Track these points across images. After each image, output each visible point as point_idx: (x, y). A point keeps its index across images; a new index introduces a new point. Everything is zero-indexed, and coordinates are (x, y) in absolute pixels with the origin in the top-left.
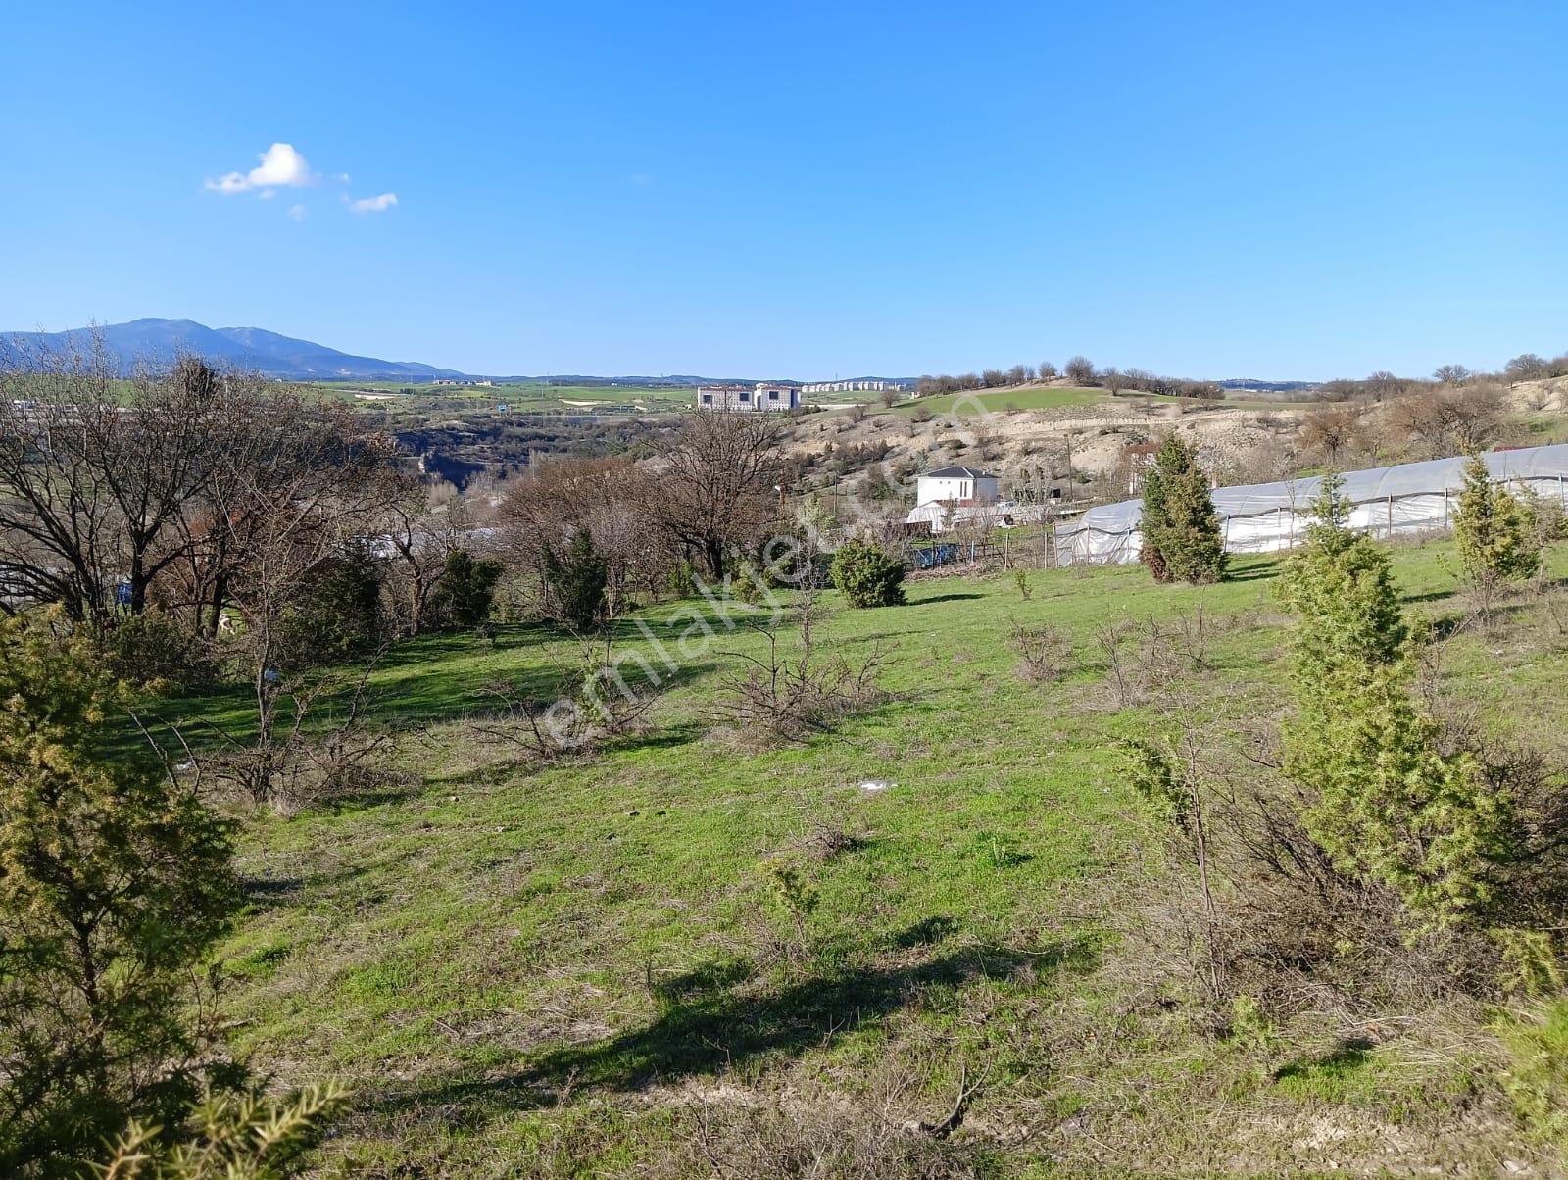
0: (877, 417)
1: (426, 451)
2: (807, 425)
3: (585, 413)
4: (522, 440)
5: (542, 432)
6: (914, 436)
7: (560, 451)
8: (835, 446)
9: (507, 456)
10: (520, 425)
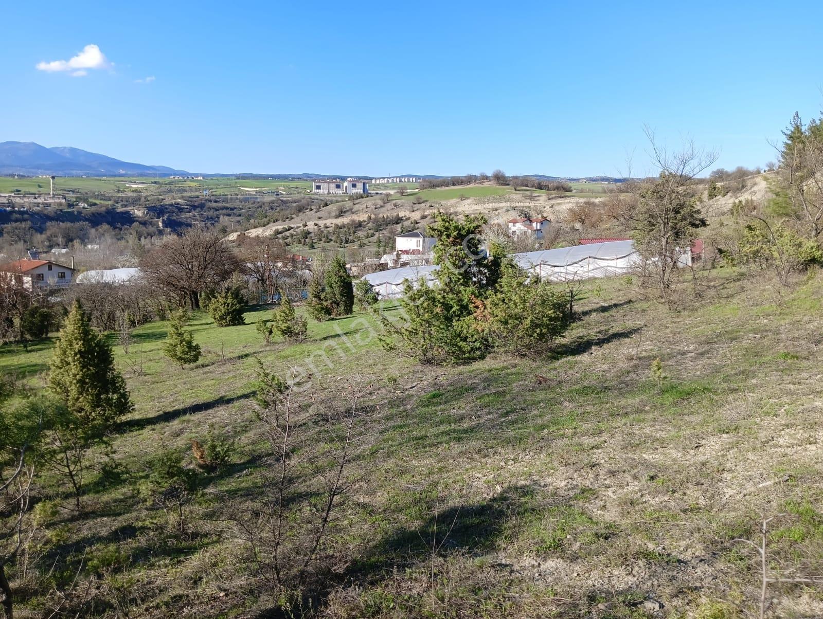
0: (394, 201)
1: (163, 216)
2: (359, 205)
3: (251, 195)
4: (216, 210)
5: (228, 205)
6: (413, 211)
7: (238, 216)
8: (373, 216)
9: (208, 219)
10: (216, 202)
